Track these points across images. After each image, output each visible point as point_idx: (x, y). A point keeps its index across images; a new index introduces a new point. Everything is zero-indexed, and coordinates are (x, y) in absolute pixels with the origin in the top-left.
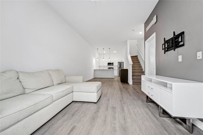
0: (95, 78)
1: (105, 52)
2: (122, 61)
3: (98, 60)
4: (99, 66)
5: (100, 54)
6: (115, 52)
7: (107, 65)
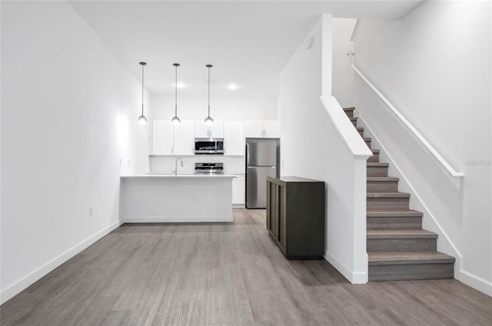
0: (125, 225)
1: (181, 85)
2: (263, 132)
3: (142, 122)
4: (151, 156)
5: (153, 95)
6: (232, 87)
7: (190, 149)
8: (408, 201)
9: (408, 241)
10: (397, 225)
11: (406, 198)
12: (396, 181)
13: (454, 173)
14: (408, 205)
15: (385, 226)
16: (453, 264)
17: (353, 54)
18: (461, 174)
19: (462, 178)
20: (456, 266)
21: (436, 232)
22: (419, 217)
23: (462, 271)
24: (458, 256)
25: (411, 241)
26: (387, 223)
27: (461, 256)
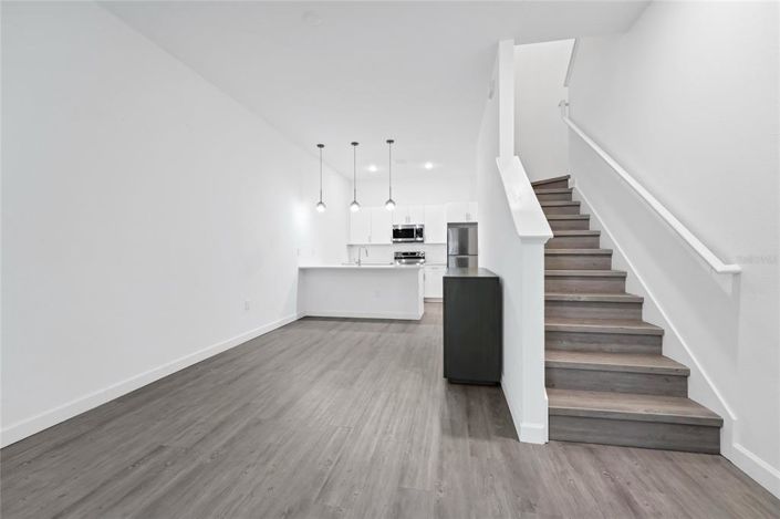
3: (322, 208)
4: (349, 246)
6: (429, 166)
8: (641, 308)
9: (630, 377)
10: (616, 347)
11: (638, 304)
12: (622, 277)
13: (719, 266)
14: (641, 314)
15: (594, 346)
16: (719, 428)
17: (567, 105)
18: (735, 267)
19: (737, 274)
20: (724, 433)
21: (688, 366)
22: (657, 337)
23: (737, 445)
24: (729, 417)
25: (636, 377)
26: (599, 343)
27: (734, 417)
